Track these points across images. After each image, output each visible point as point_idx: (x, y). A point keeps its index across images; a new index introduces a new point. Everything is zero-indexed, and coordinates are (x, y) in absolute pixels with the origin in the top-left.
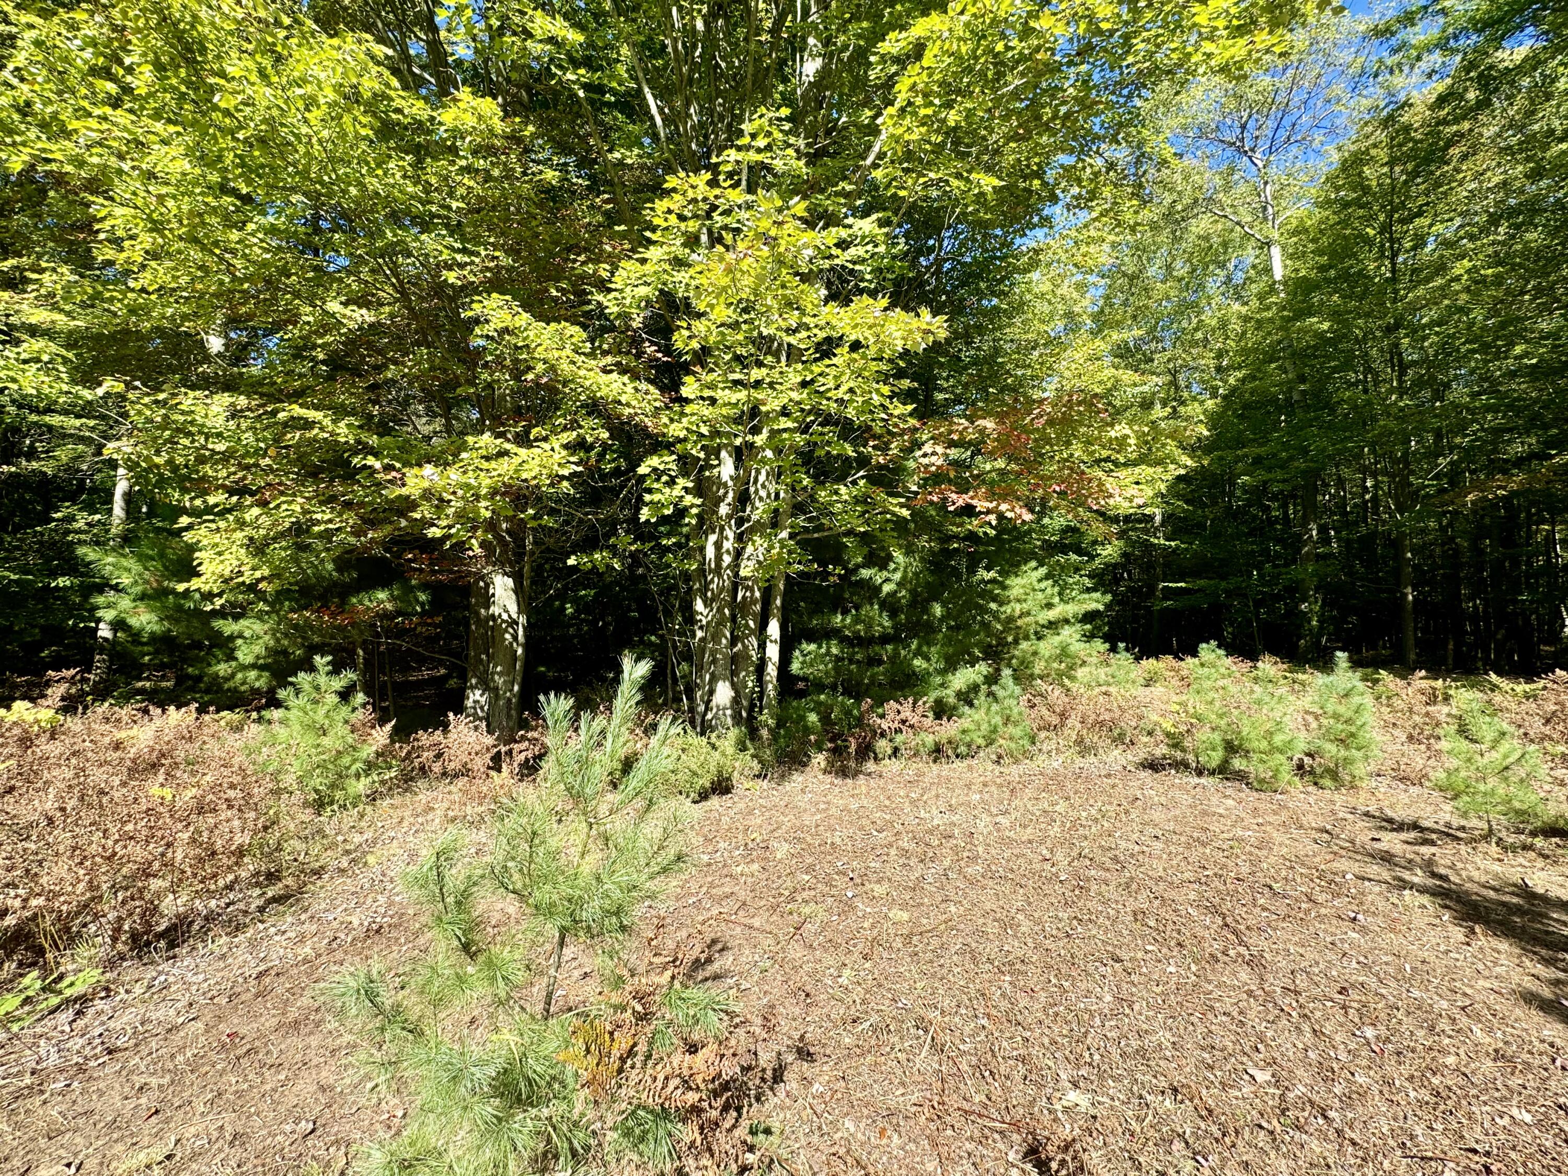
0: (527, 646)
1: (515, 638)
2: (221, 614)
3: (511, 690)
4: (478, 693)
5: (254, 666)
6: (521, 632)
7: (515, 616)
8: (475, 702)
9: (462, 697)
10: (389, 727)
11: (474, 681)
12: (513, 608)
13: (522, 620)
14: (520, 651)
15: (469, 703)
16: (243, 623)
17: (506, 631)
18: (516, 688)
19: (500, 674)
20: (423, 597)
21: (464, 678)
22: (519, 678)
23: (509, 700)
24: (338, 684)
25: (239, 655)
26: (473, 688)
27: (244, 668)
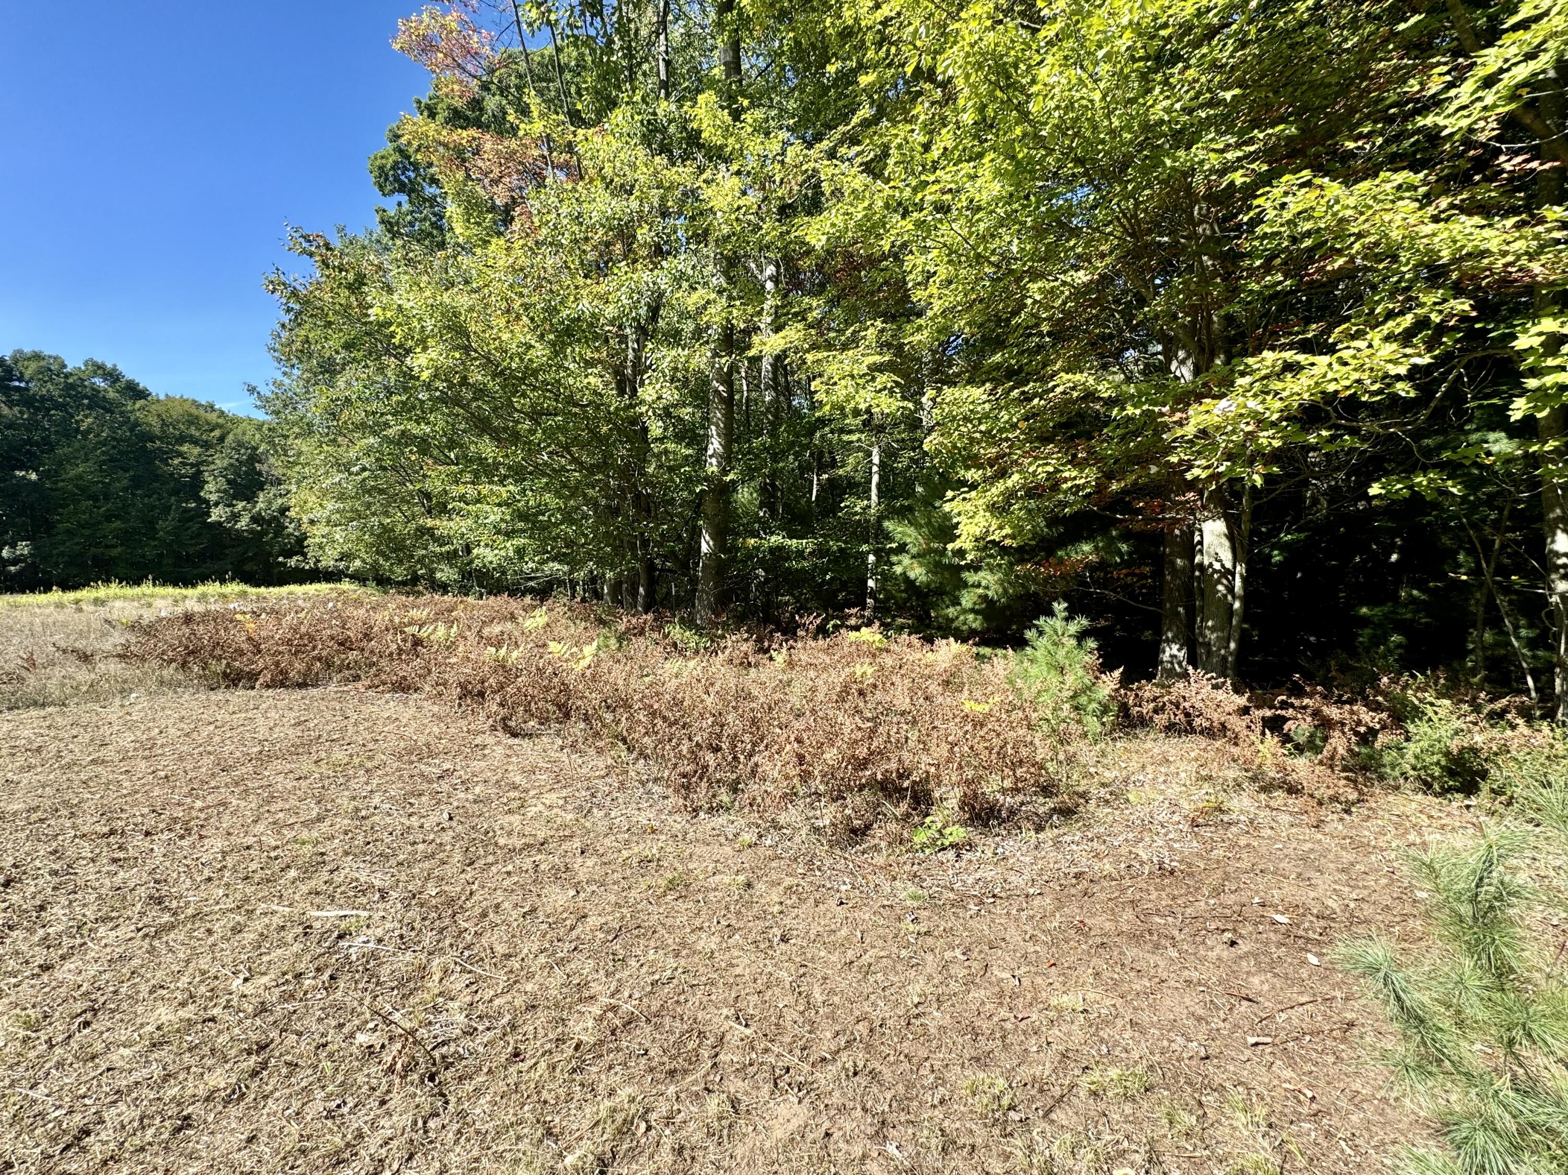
0: (1246, 599)
1: (1231, 589)
2: (968, 567)
3: (1228, 647)
4: (1175, 647)
5: (972, 611)
6: (1238, 583)
7: (1229, 565)
8: (1172, 656)
9: (1156, 650)
10: (1117, 673)
11: (1170, 635)
12: (1227, 558)
13: (1240, 569)
14: (1237, 605)
15: (1166, 657)
16: (981, 574)
17: (1219, 582)
18: (1233, 645)
19: (1213, 629)
20: (1124, 547)
21: (1159, 632)
22: (1237, 635)
23: (1224, 658)
24: (1073, 628)
25: (964, 602)
26: (1168, 641)
27: (965, 611)
